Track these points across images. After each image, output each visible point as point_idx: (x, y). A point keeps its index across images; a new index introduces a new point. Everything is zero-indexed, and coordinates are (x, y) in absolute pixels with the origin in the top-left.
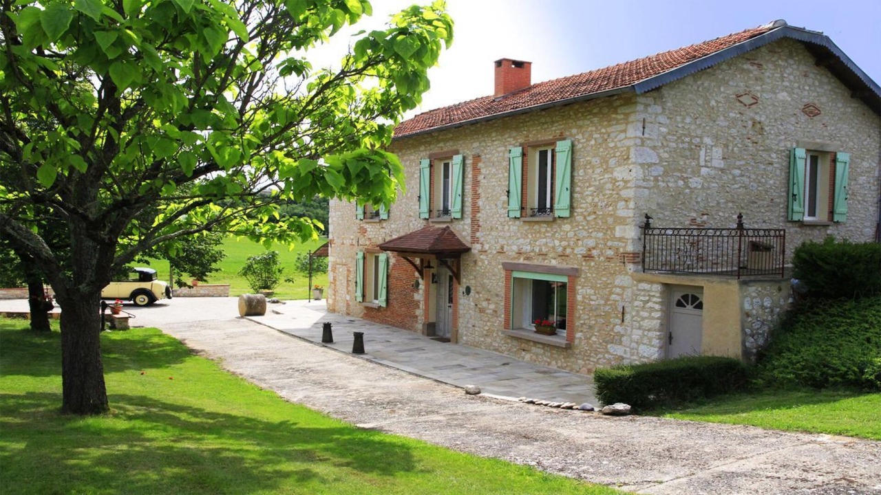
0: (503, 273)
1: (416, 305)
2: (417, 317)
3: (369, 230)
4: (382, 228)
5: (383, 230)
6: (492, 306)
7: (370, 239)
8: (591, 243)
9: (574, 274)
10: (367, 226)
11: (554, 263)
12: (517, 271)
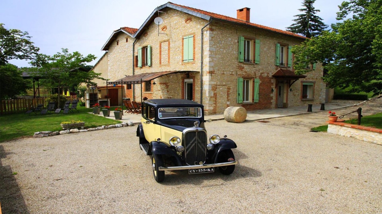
0: (301, 84)
1: (272, 98)
2: (272, 103)
3: (245, 67)
4: (254, 67)
5: (255, 68)
6: (297, 94)
7: (246, 72)
8: (317, 76)
9: (314, 83)
10: (245, 66)
11: (311, 80)
12: (304, 83)
